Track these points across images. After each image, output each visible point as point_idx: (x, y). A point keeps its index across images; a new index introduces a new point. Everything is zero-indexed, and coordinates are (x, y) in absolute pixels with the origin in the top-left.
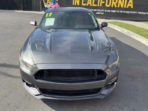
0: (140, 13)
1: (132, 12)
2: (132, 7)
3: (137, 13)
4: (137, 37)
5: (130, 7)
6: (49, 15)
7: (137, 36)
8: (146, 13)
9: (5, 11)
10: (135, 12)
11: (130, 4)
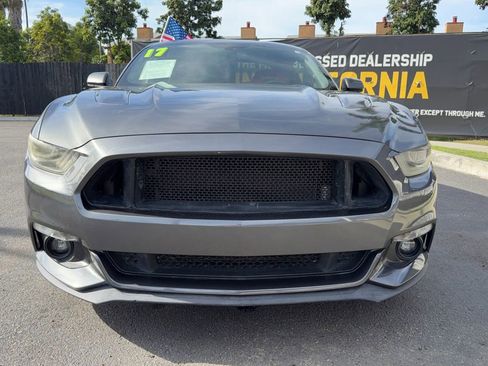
0: (454, 113)
1: (427, 112)
2: (425, 96)
3: (444, 113)
4: (461, 163)
5: (418, 96)
6: (155, 52)
7: (460, 160)
8: (471, 114)
9: (17, 118)
10: (438, 112)
11: (419, 86)
